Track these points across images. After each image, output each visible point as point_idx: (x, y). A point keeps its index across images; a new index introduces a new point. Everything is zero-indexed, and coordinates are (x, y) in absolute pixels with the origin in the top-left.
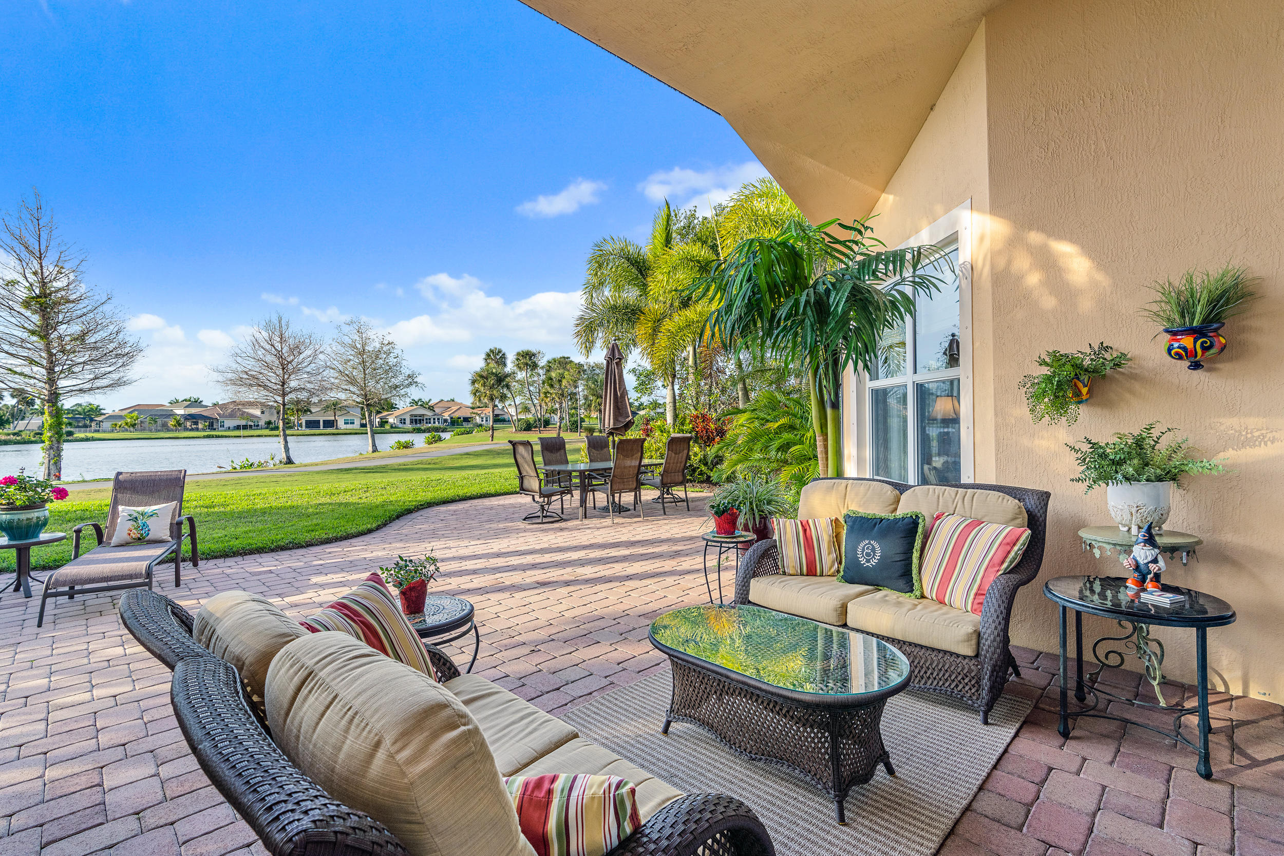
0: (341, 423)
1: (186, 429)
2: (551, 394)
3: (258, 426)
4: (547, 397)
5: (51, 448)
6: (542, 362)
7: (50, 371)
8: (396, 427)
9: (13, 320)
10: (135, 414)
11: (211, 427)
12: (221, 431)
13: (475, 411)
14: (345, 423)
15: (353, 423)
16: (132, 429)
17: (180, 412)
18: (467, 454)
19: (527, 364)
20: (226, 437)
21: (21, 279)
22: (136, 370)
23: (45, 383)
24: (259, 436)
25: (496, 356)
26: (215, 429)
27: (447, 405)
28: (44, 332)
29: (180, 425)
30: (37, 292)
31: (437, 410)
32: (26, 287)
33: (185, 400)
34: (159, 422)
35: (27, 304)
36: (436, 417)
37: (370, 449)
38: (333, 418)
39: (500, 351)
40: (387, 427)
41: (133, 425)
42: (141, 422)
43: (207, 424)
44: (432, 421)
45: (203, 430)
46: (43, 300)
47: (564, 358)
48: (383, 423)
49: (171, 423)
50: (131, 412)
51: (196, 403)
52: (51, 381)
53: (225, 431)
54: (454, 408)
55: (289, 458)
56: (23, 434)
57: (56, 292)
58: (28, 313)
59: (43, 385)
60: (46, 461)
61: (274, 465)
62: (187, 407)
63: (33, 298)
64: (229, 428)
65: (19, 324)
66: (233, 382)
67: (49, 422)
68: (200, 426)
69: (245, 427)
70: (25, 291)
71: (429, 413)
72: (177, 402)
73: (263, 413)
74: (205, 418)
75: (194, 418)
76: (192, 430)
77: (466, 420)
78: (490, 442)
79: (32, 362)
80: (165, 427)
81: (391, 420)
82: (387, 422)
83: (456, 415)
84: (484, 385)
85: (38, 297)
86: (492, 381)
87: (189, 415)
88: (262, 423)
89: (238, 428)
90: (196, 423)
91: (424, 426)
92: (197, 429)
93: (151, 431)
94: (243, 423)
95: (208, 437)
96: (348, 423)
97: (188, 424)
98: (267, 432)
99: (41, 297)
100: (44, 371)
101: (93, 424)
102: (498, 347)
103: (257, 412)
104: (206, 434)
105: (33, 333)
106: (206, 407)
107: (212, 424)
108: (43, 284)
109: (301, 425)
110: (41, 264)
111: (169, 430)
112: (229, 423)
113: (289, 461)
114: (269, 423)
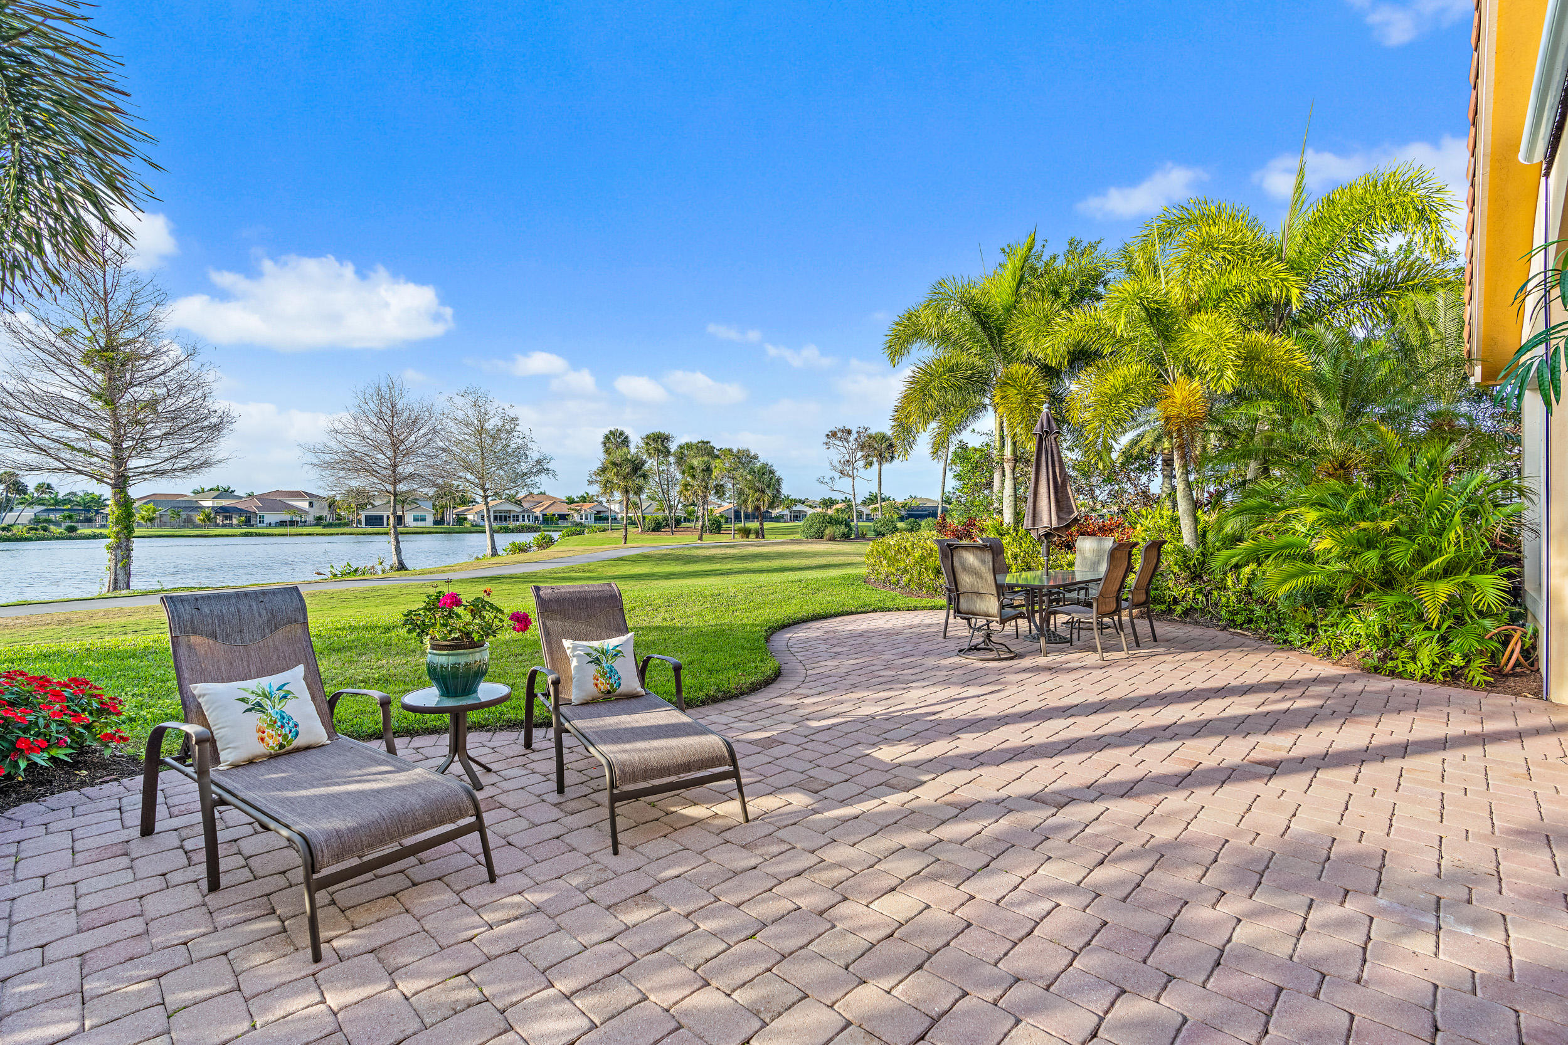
0: (409, 519)
1: (217, 526)
2: (692, 486)
3: (307, 522)
4: (687, 490)
5: (119, 547)
6: (673, 447)
7: (117, 447)
8: (476, 526)
9: (73, 379)
10: (151, 505)
11: (248, 522)
12: (262, 528)
13: (573, 506)
14: (415, 520)
15: (424, 520)
16: (149, 524)
17: (207, 503)
18: (621, 559)
19: (658, 450)
20: (268, 535)
21: (80, 326)
22: (223, 447)
23: (111, 462)
24: (309, 534)
25: (616, 440)
26: (253, 526)
27: (537, 499)
28: (109, 397)
29: (209, 519)
30: (102, 345)
31: (526, 505)
32: (85, 338)
33: (212, 489)
34: (184, 515)
35: (88, 359)
36: (526, 514)
37: (489, 551)
39: (622, 433)
40: (467, 525)
41: (151, 520)
42: (161, 516)
43: (243, 519)
44: (521, 518)
45: (239, 526)
46: (111, 354)
47: (703, 442)
48: (461, 520)
49: (198, 518)
50: (146, 503)
51: (227, 493)
52: (119, 460)
53: (266, 527)
54: (547, 503)
55: (401, 563)
56: (14, 530)
57: (125, 344)
58: (90, 372)
59: (107, 464)
60: (112, 564)
61: (383, 572)
62: (215, 498)
63: (98, 351)
64: (271, 524)
65: (80, 385)
66: (329, 466)
67: (116, 513)
68: (235, 521)
69: (292, 523)
70: (86, 342)
71: (517, 509)
72: (203, 491)
73: (311, 505)
74: (240, 511)
75: (226, 512)
76: (224, 526)
77: (563, 517)
78: (622, 544)
79: (96, 435)
80: (189, 522)
81: (470, 517)
82: (466, 519)
83: (550, 512)
84: (617, 474)
85: (103, 350)
86: (627, 469)
87: (221, 508)
88: (310, 519)
89: (282, 524)
90: (230, 518)
91: (512, 524)
92: (231, 526)
93: (173, 526)
94: (287, 517)
95: (246, 535)
96: (418, 520)
97: (219, 520)
98: (318, 529)
99: (107, 350)
100: (109, 447)
101: (99, 518)
102: (620, 428)
103: (304, 505)
104: (244, 531)
105: (99, 397)
106: (241, 498)
107: (249, 518)
108: (109, 334)
109: (359, 522)
110: (106, 307)
111: (196, 526)
112: (270, 518)
113: (402, 567)
114: (320, 518)
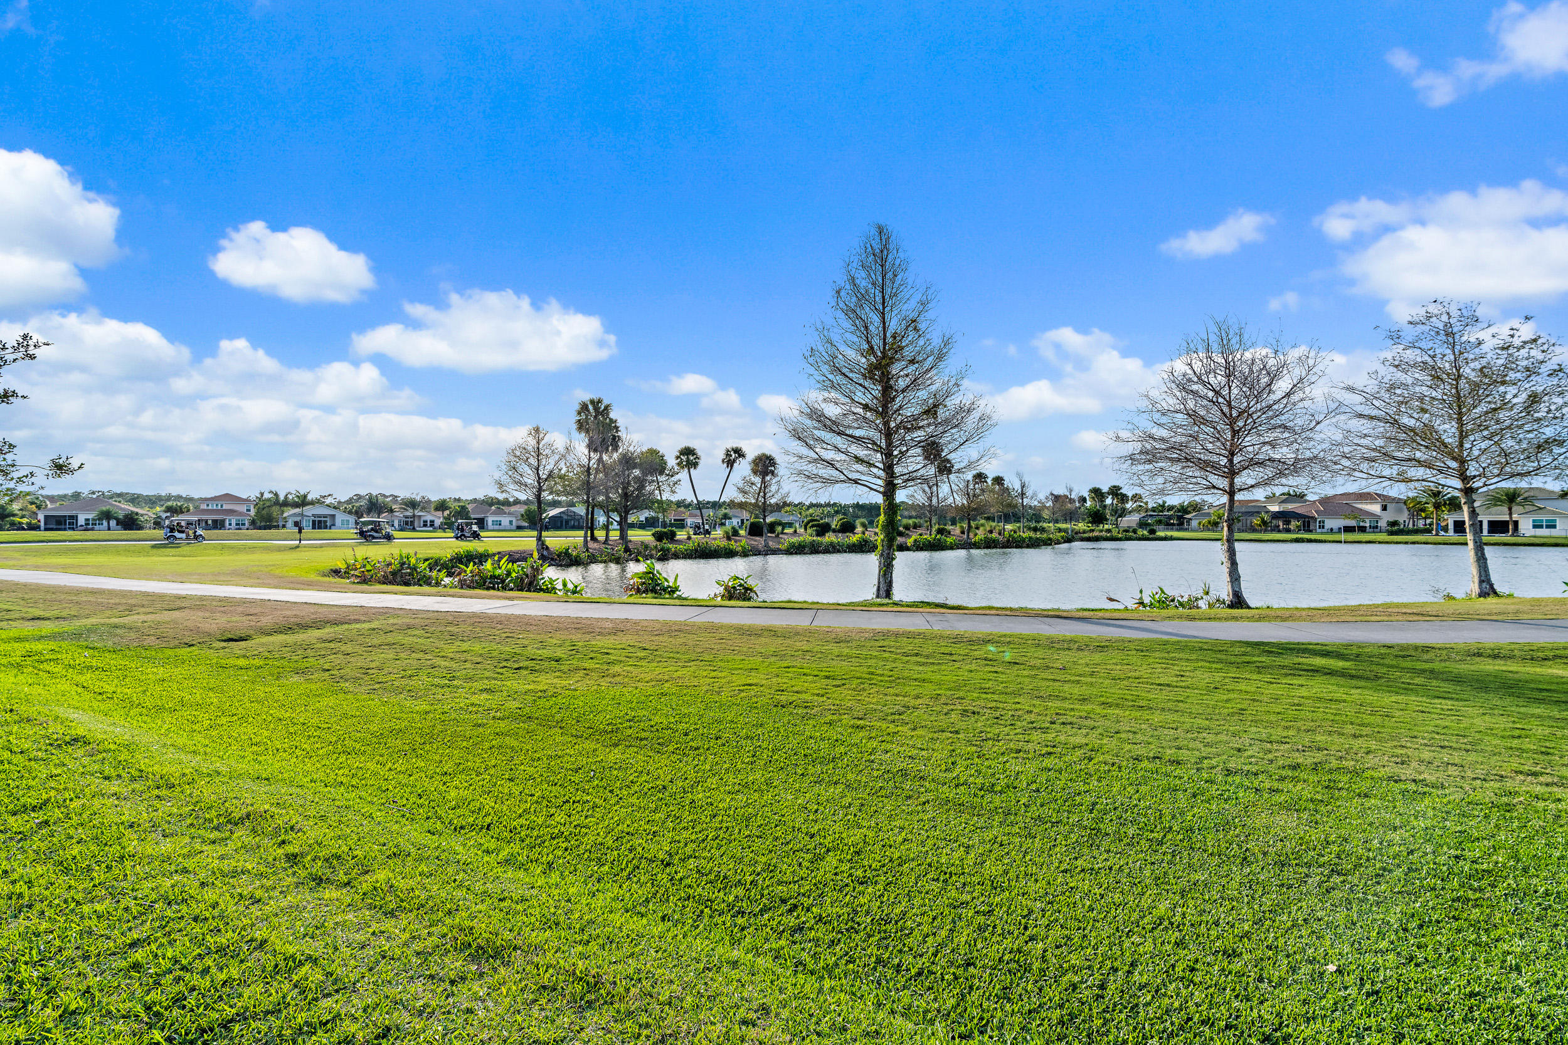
0: (1526, 527)
1: (1273, 530)
3: (1377, 527)
11: (1305, 527)
12: (1322, 533)
14: (1535, 527)
15: (1552, 527)
16: (1214, 528)
17: (1274, 508)
20: (1328, 541)
24: (1370, 542)
26: (1311, 531)
29: (1267, 524)
33: (1284, 494)
34: (1243, 520)
38: (1506, 518)
43: (1301, 523)
45: (1294, 531)
49: (1256, 521)
51: (1297, 498)
53: (1327, 533)
62: (1282, 502)
64: (1332, 529)
68: (1292, 526)
69: (1358, 529)
72: (1275, 496)
73: (1384, 508)
74: (1300, 516)
75: (1286, 516)
76: (1279, 531)
80: (1249, 527)
87: (1283, 512)
88: (1382, 524)
89: (1348, 529)
90: (1288, 523)
92: (1288, 531)
94: (1353, 522)
95: (1297, 541)
96: (1541, 527)
97: (1278, 523)
98: (1391, 537)
103: (1376, 508)
104: (1294, 536)
106: (1309, 502)
107: (1307, 523)
111: (1251, 530)
112: (1330, 523)
114: (1394, 523)
